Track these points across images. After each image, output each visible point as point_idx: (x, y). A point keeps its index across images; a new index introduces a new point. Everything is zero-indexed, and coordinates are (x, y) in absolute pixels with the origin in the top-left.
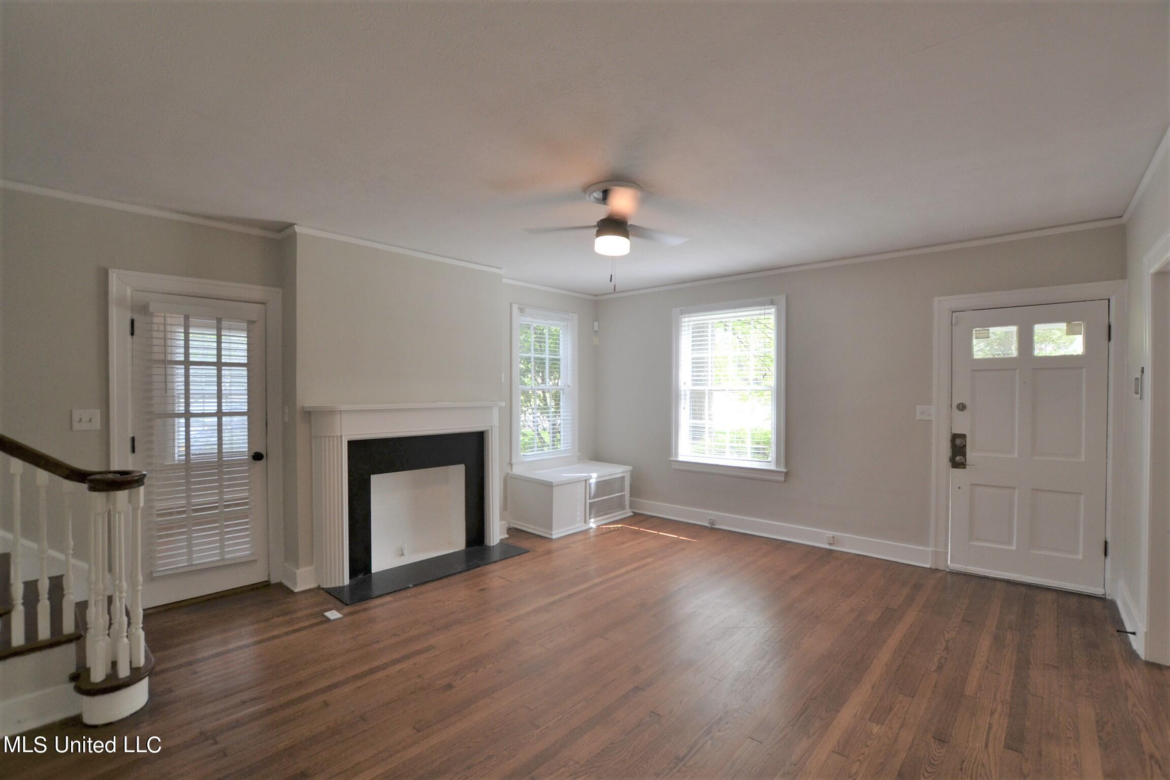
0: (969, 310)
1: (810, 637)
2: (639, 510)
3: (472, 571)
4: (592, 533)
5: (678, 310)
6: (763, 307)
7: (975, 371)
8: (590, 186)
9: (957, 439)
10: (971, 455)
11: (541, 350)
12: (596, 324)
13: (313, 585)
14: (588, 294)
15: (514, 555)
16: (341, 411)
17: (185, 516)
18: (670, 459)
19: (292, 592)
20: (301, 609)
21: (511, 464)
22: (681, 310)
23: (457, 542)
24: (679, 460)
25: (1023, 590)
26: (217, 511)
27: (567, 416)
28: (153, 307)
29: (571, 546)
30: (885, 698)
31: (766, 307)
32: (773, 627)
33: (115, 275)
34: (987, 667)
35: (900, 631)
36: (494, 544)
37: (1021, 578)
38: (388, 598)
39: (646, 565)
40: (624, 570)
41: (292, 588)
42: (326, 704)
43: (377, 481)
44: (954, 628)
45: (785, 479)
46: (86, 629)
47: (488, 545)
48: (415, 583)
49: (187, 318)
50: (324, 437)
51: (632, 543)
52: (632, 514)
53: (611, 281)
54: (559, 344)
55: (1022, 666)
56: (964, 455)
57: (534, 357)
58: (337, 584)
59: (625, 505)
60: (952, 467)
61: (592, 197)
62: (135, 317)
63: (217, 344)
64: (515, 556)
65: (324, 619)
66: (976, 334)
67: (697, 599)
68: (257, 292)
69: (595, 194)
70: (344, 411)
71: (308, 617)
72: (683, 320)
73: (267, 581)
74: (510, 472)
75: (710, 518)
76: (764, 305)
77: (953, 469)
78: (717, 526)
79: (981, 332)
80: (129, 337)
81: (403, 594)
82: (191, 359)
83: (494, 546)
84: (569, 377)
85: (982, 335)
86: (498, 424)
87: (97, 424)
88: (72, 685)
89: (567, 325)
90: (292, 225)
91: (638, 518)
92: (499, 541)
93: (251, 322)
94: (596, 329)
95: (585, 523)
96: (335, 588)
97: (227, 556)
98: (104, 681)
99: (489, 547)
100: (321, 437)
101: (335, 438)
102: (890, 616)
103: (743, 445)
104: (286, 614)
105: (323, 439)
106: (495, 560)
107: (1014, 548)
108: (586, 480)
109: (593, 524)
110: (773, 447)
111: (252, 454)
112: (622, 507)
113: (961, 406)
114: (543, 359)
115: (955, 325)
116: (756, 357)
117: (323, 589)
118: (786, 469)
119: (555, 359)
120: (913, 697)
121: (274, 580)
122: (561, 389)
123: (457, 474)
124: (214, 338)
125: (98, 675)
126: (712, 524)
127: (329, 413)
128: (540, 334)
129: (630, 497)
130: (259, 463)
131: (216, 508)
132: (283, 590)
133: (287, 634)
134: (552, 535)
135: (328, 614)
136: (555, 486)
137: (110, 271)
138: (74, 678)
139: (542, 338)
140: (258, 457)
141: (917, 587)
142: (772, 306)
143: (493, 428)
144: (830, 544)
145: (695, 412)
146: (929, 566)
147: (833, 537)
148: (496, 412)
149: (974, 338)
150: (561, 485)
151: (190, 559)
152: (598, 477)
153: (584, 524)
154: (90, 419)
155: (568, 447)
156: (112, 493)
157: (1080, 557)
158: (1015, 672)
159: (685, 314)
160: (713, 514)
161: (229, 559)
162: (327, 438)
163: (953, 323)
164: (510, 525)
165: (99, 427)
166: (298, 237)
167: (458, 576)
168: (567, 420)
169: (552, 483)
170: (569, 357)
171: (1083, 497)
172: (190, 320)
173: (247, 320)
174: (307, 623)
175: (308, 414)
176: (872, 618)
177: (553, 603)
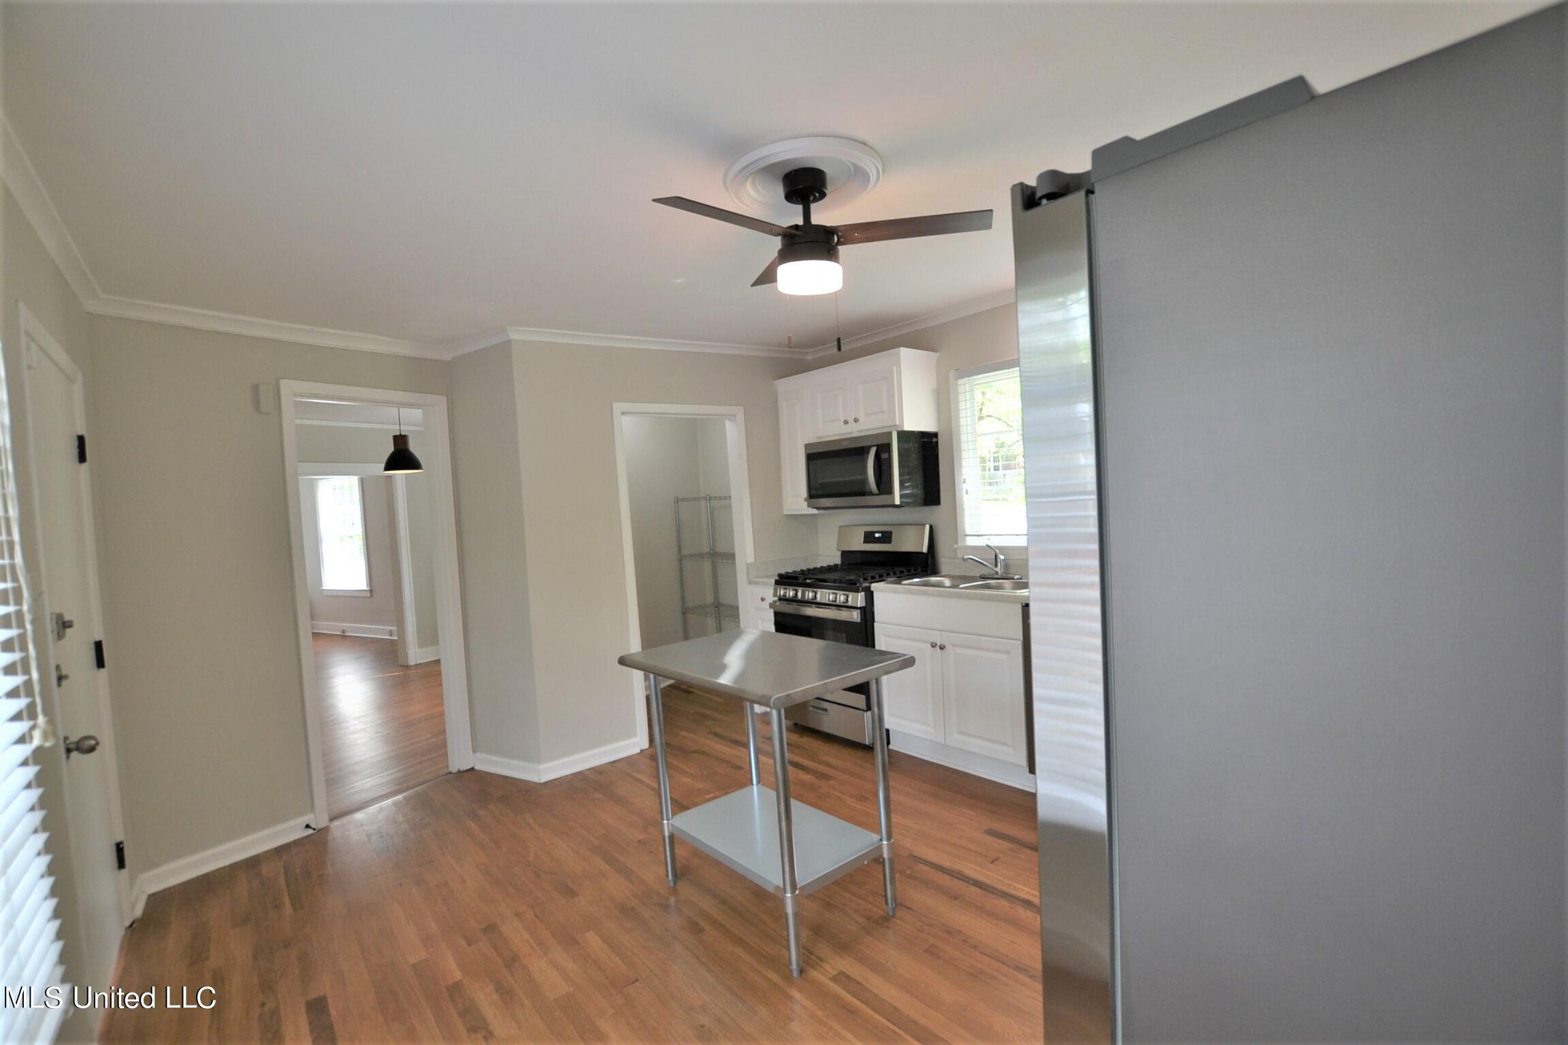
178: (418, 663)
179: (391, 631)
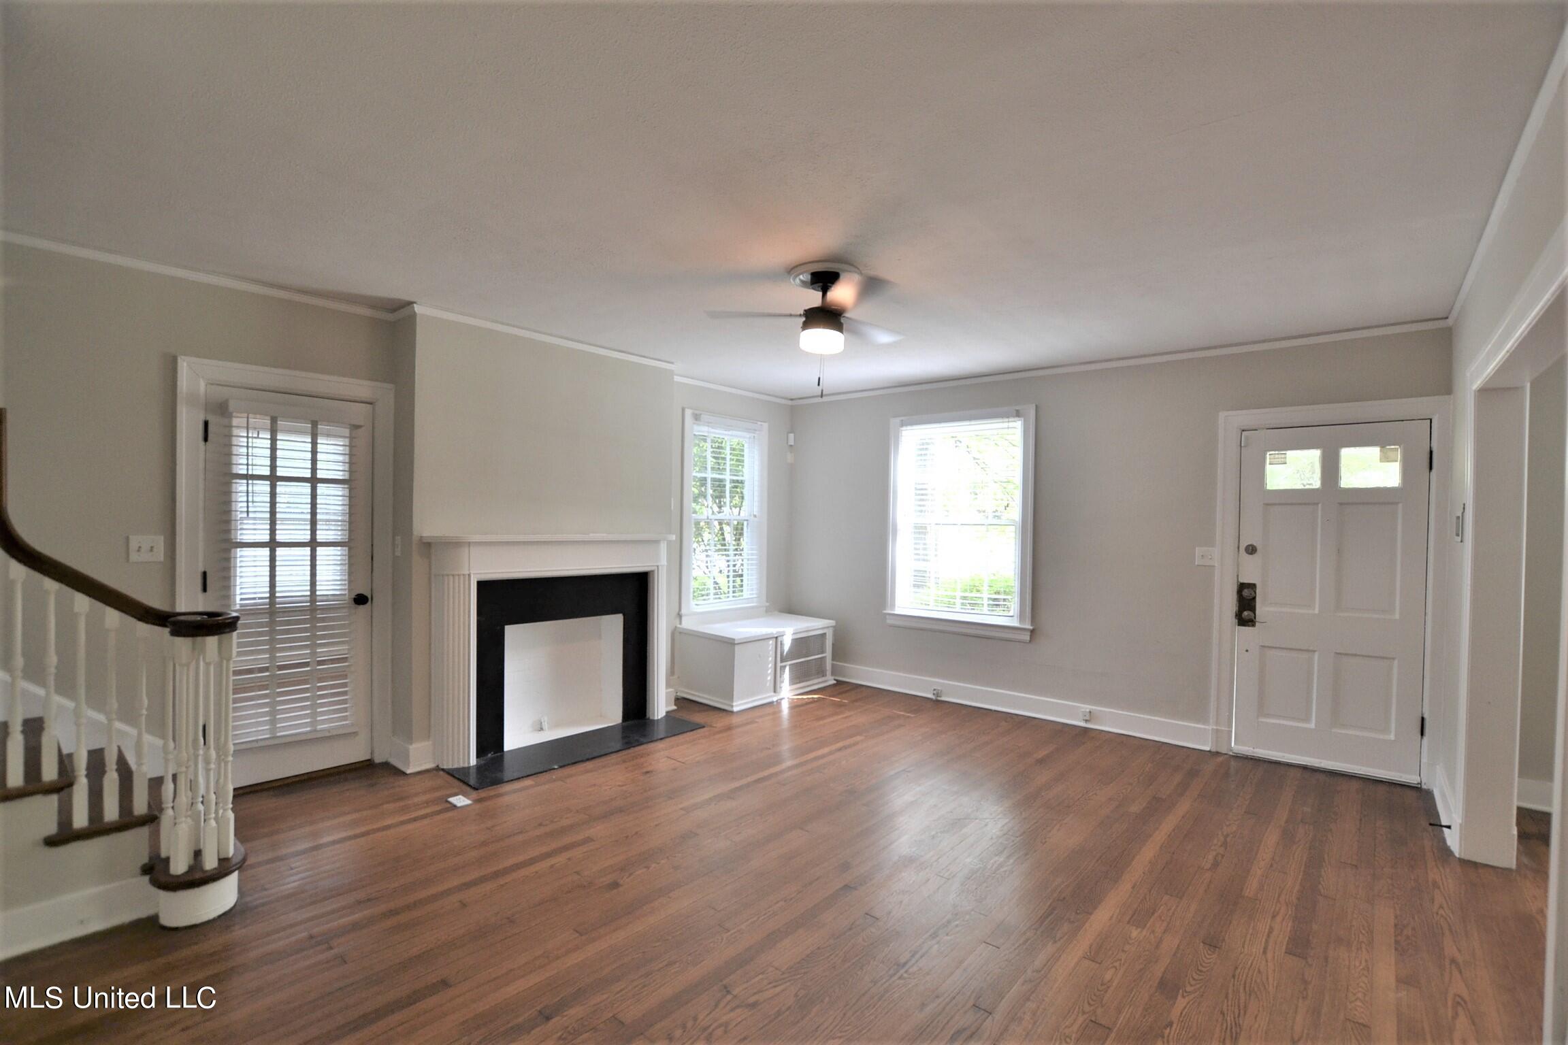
0: (1263, 429)
1: (1059, 830)
2: (844, 677)
3: (632, 750)
4: (784, 705)
5: (898, 420)
6: (1007, 420)
7: (1267, 504)
8: (797, 266)
9: (1246, 590)
10: (1261, 609)
11: (719, 468)
12: (791, 436)
13: (429, 765)
14: (782, 398)
15: (686, 730)
16: (469, 543)
17: (267, 674)
18: (885, 612)
19: (404, 774)
20: (417, 794)
21: (680, 616)
22: (902, 420)
23: (612, 713)
24: (896, 612)
25: (1322, 777)
26: (308, 669)
27: (752, 554)
28: (232, 405)
29: (757, 720)
30: (1148, 900)
31: (1010, 420)
32: (1014, 818)
33: (185, 364)
34: (1271, 866)
35: (1168, 824)
36: (659, 718)
37: (1321, 763)
38: (528, 782)
39: (856, 744)
40: (826, 750)
41: (403, 769)
42: (464, 905)
43: (513, 633)
44: (1235, 821)
45: (1031, 638)
46: (161, 810)
47: (651, 718)
48: (561, 764)
49: (274, 420)
50: (448, 575)
51: (836, 718)
52: (835, 682)
53: (819, 385)
54: (743, 461)
55: (1314, 863)
56: (1253, 609)
57: (711, 478)
58: (462, 764)
59: (826, 670)
60: (1238, 625)
61: (797, 281)
62: (211, 419)
63: (312, 455)
64: (687, 732)
65: (449, 805)
66: (1270, 458)
67: (920, 785)
68: (361, 388)
69: (801, 277)
70: (473, 542)
71: (427, 803)
72: (903, 433)
73: (369, 760)
74: (679, 626)
75: (935, 688)
76: (1008, 417)
77: (1239, 627)
78: (943, 698)
79: (1277, 456)
80: (202, 443)
81: (546, 776)
82: (279, 474)
83: (658, 720)
84: (756, 504)
85: (1277, 460)
86: (666, 563)
87: (160, 554)
88: (147, 878)
89: (754, 437)
90: (411, 303)
91: (841, 687)
92: (664, 714)
93: (355, 427)
94: (791, 442)
95: (775, 692)
96: (458, 770)
97: (319, 727)
98: (187, 873)
99: (654, 720)
100: (443, 575)
101: (462, 577)
102: (1157, 807)
103: (978, 595)
104: (402, 799)
105: (446, 578)
106: (660, 737)
107: (1312, 725)
108: (776, 638)
109: (785, 693)
110: (1016, 598)
111: (353, 596)
112: (821, 672)
113: (1251, 548)
114: (721, 480)
115: (1245, 446)
116: (996, 482)
117: (443, 770)
118: (1032, 625)
119: (737, 481)
120: (1181, 898)
121: (378, 760)
122: (745, 520)
123: (612, 627)
124: (309, 447)
125: (179, 866)
126: (937, 695)
127: (454, 545)
128: (719, 448)
129: (833, 660)
130: (362, 609)
131: (306, 664)
132: (391, 770)
133: (402, 823)
134: (732, 706)
135: (453, 800)
136: (738, 644)
137: (179, 358)
138: (147, 870)
139: (720, 453)
140: (360, 600)
141: (1193, 773)
142: (1016, 419)
143: (660, 568)
144: (1086, 721)
145: (917, 552)
146: (1208, 749)
147: (1090, 712)
148: (663, 547)
149: (1268, 461)
150: (745, 642)
151: (273, 729)
152: (794, 634)
153: (773, 694)
154: (152, 547)
155: (753, 594)
156: (199, 639)
157: (1392, 737)
158: (1304, 871)
159: (906, 425)
160: (939, 682)
161: (322, 730)
162: (451, 578)
163: (1242, 445)
164: (678, 694)
165: (162, 559)
166: (418, 320)
167: (614, 756)
168: (752, 560)
169: (734, 640)
170: (756, 478)
171: (1396, 662)
172: (279, 422)
173: (350, 425)
174: (428, 810)
175: (427, 546)
176: (1135, 808)
177: (740, 788)
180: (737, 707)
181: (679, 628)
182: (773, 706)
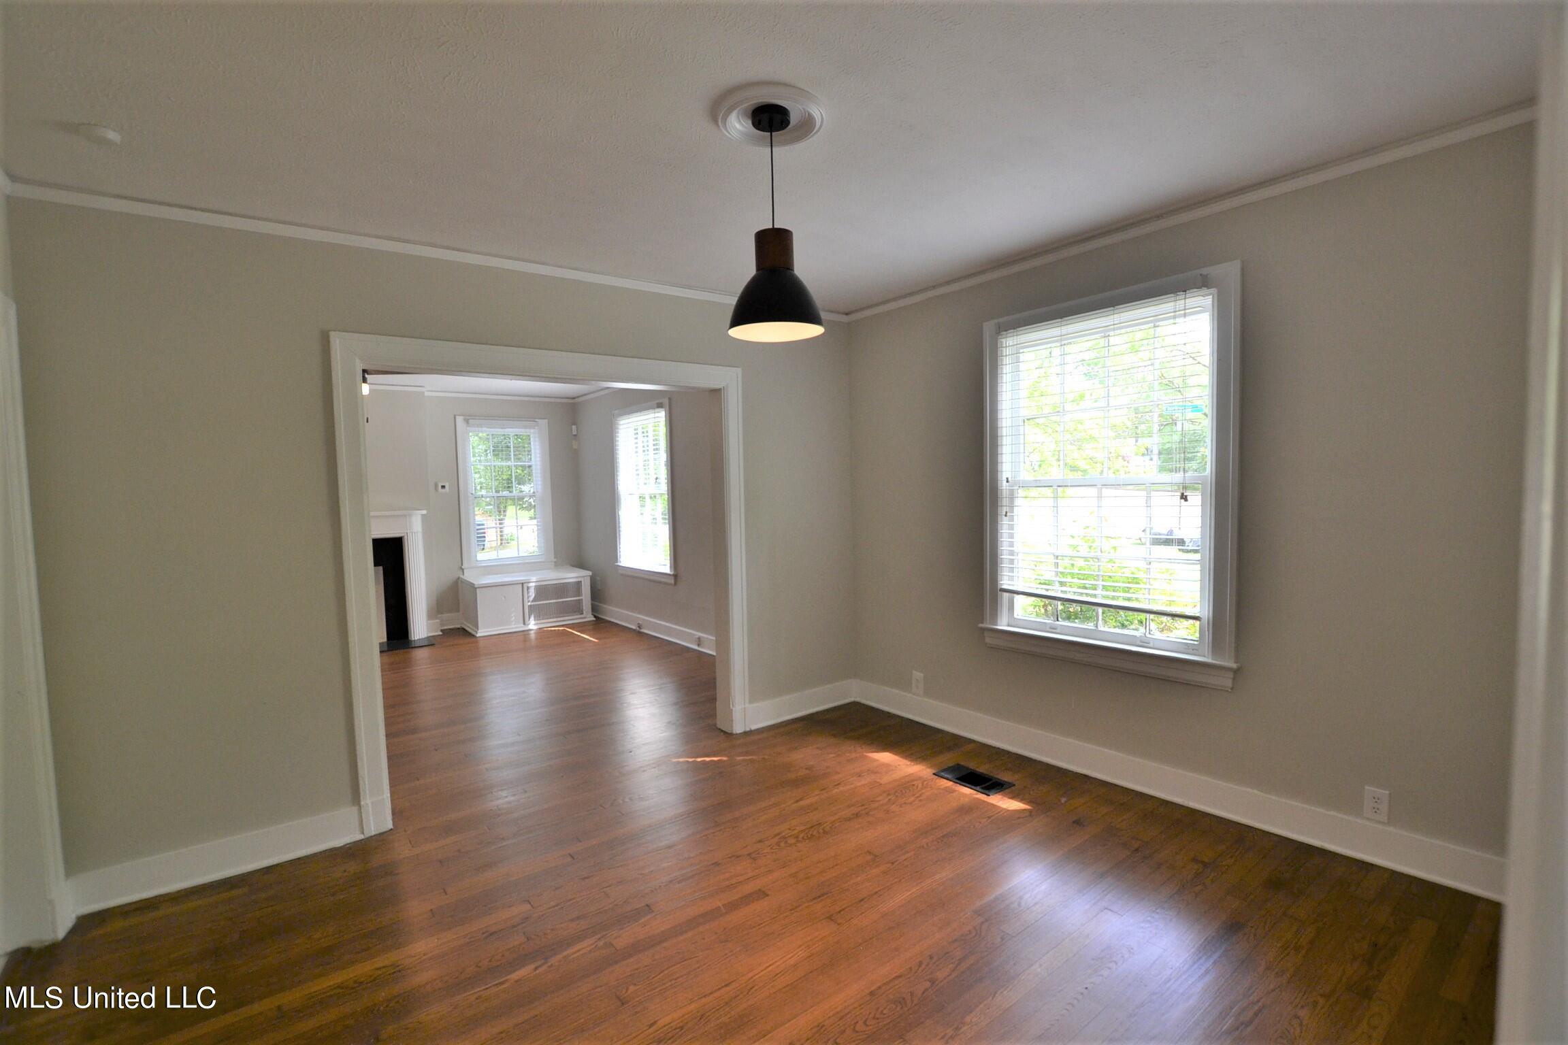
2: (603, 616)
4: (533, 635)
5: (615, 413)
12: (575, 427)
14: (562, 398)
18: (617, 564)
21: (461, 569)
22: (617, 413)
24: (621, 564)
36: (420, 639)
45: (674, 582)
47: (410, 638)
52: (594, 619)
59: (584, 610)
72: (621, 422)
74: (461, 576)
78: (643, 630)
83: (414, 641)
84: (540, 481)
86: (418, 530)
91: (601, 625)
92: (424, 637)
94: (575, 431)
95: (523, 623)
108: (522, 584)
109: (533, 625)
110: (668, 551)
112: (578, 611)
118: (675, 572)
119: (524, 466)
129: (591, 602)
134: (477, 633)
136: (479, 587)
143: (413, 534)
144: (697, 645)
148: (418, 519)
150: (487, 587)
152: (540, 581)
153: (522, 625)
159: (619, 416)
160: (640, 617)
164: (460, 625)
169: (475, 584)
170: (538, 463)
178: (748, 729)
179: (699, 638)
180: (478, 635)
181: (462, 578)
182: (525, 633)
